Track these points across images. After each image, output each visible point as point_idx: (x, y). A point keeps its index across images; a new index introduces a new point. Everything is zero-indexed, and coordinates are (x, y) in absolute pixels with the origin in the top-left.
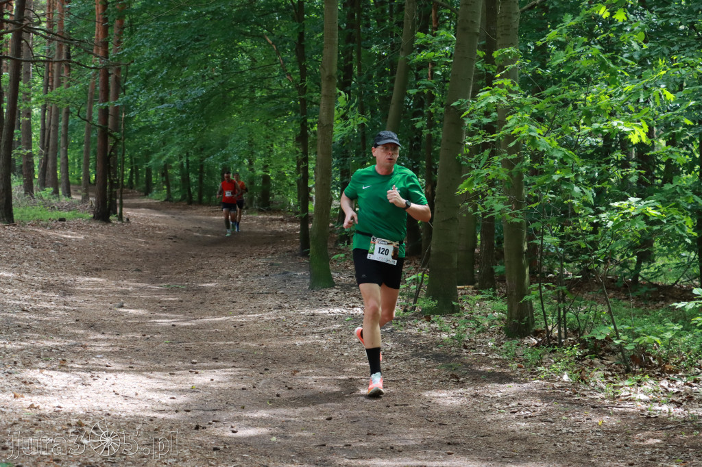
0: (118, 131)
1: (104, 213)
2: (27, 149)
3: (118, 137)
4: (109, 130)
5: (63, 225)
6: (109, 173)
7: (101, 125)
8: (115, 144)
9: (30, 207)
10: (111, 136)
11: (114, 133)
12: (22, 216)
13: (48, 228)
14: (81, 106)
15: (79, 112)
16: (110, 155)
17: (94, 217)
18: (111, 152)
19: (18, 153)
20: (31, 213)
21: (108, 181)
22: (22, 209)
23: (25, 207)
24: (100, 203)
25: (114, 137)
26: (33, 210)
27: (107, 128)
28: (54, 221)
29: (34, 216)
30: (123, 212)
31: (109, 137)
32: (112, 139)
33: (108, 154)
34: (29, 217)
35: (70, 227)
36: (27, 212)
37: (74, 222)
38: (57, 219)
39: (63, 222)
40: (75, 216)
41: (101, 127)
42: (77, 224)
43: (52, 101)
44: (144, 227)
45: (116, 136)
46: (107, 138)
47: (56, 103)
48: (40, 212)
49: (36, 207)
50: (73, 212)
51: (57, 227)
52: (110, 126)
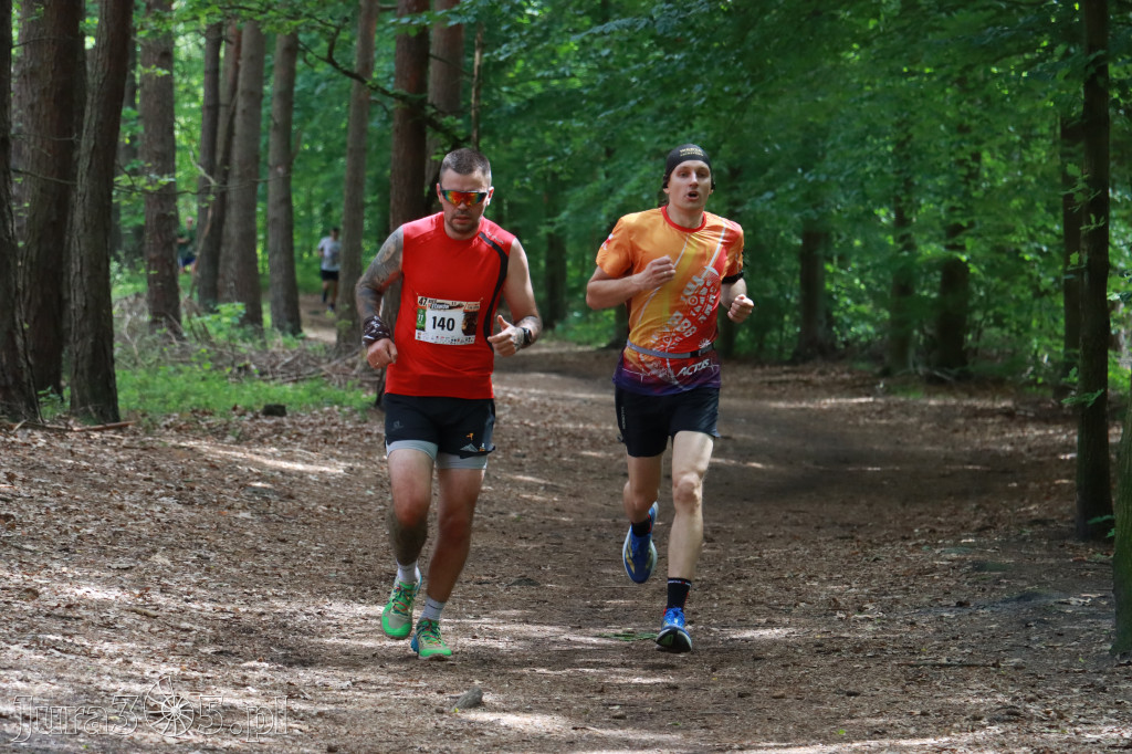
0: (459, 113)
2: (161, 173)
3: (461, 133)
4: (430, 111)
5: (278, 430)
7: (402, 91)
9: (172, 369)
10: (438, 128)
11: (447, 120)
12: (143, 397)
13: (230, 438)
14: (338, 29)
15: (330, 51)
17: (378, 401)
19: (132, 186)
20: (173, 387)
22: (142, 374)
23: (152, 370)
25: (448, 132)
26: (180, 380)
27: (423, 102)
28: (250, 415)
29: (183, 396)
31: (430, 133)
32: (441, 137)
33: (427, 189)
34: (165, 402)
35: (299, 435)
36: (159, 384)
37: (315, 417)
38: (259, 409)
39: (276, 419)
40: (315, 398)
41: (403, 98)
42: (322, 424)
43: (244, 13)
44: (542, 435)
45: (453, 128)
46: (423, 135)
47: (259, 18)
48: (202, 386)
49: (188, 368)
50: (308, 384)
51: (257, 435)
52: (432, 94)
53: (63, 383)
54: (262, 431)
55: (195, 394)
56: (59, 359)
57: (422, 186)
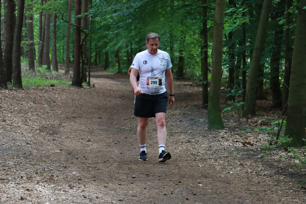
0: (87, 29)
1: (78, 81)
2: (30, 40)
3: (87, 33)
4: (82, 28)
5: (53, 89)
6: (82, 56)
7: (76, 25)
8: (85, 37)
9: (33, 78)
10: (83, 32)
11: (85, 30)
12: (27, 83)
13: (44, 91)
14: (64, 13)
15: (62, 17)
16: (82, 44)
17: (72, 84)
18: (82, 42)
19: (25, 43)
20: (33, 81)
21: (81, 61)
22: (27, 79)
23: (29, 78)
24: (76, 75)
25: (85, 33)
26: (34, 80)
27: (80, 27)
28: (48, 86)
29: (35, 83)
30: (91, 80)
31: (81, 33)
32: (83, 34)
33: (81, 43)
34: (32, 84)
35: (57, 90)
36: (31, 81)
37: (60, 87)
38: (49, 85)
39: (53, 87)
40: (60, 83)
41: (76, 26)
42: (62, 88)
43: (46, 10)
44: (104, 90)
45: (86, 32)
46: (80, 33)
47: (48, 11)
48: (39, 81)
49: (36, 78)
50: (59, 80)
51: (49, 90)
52: (82, 25)
53: (12, 81)
54: (50, 90)
55: (37, 82)
56: (11, 76)
57: (80, 43)
